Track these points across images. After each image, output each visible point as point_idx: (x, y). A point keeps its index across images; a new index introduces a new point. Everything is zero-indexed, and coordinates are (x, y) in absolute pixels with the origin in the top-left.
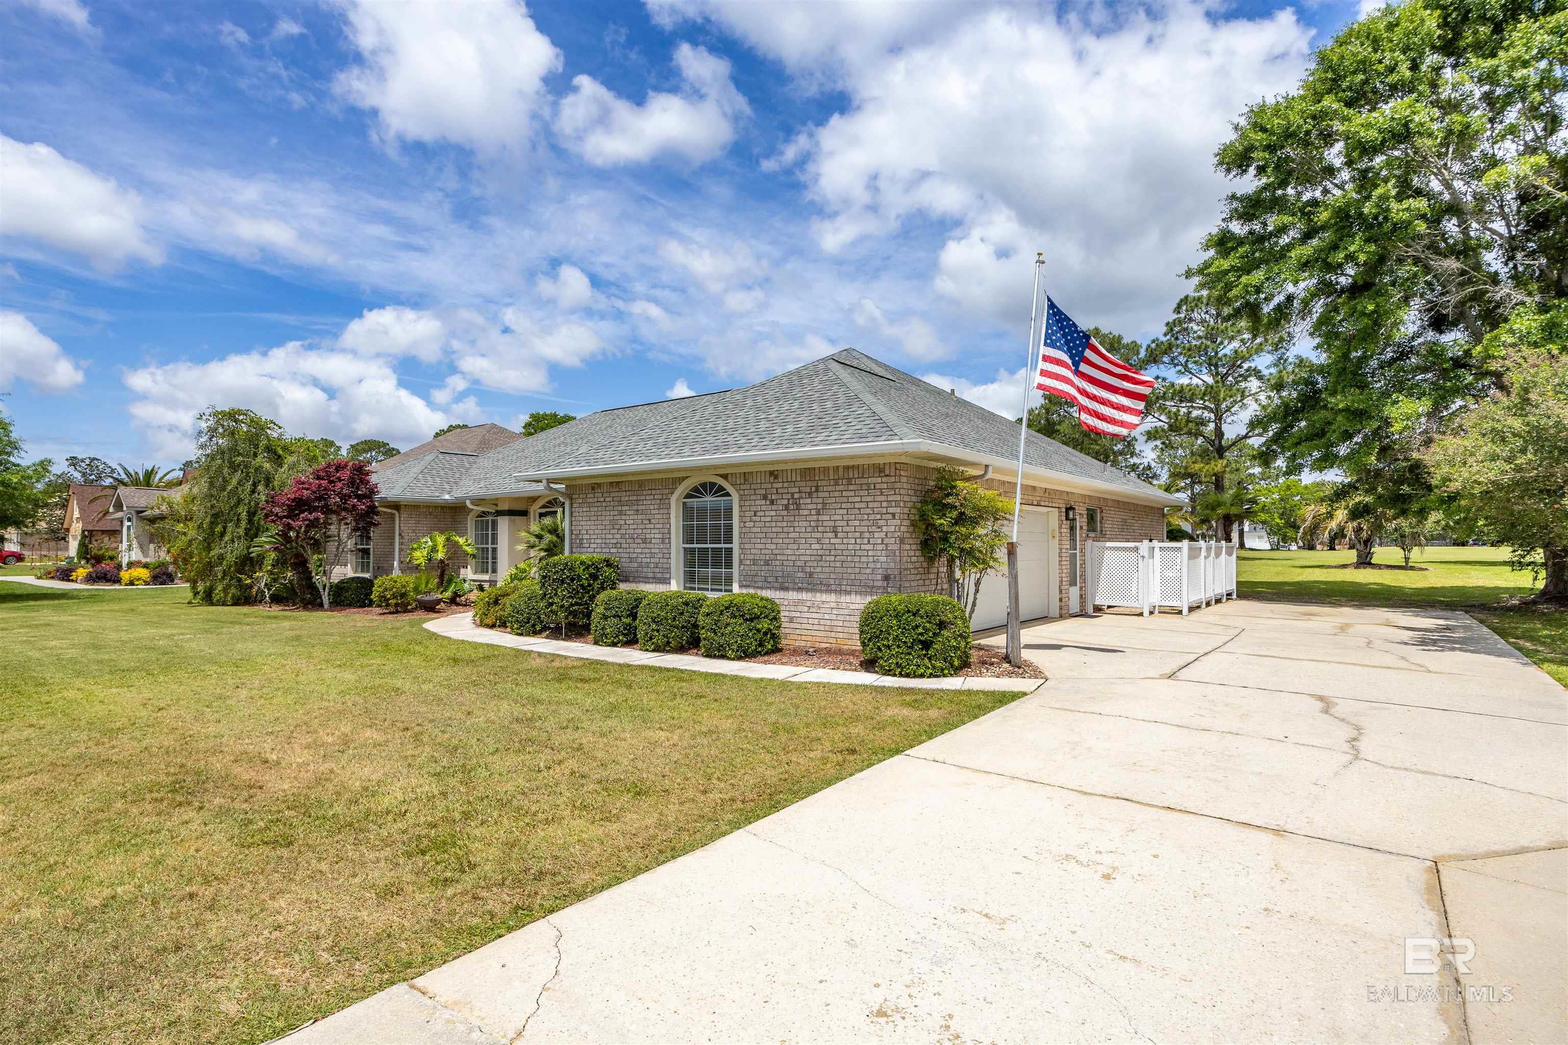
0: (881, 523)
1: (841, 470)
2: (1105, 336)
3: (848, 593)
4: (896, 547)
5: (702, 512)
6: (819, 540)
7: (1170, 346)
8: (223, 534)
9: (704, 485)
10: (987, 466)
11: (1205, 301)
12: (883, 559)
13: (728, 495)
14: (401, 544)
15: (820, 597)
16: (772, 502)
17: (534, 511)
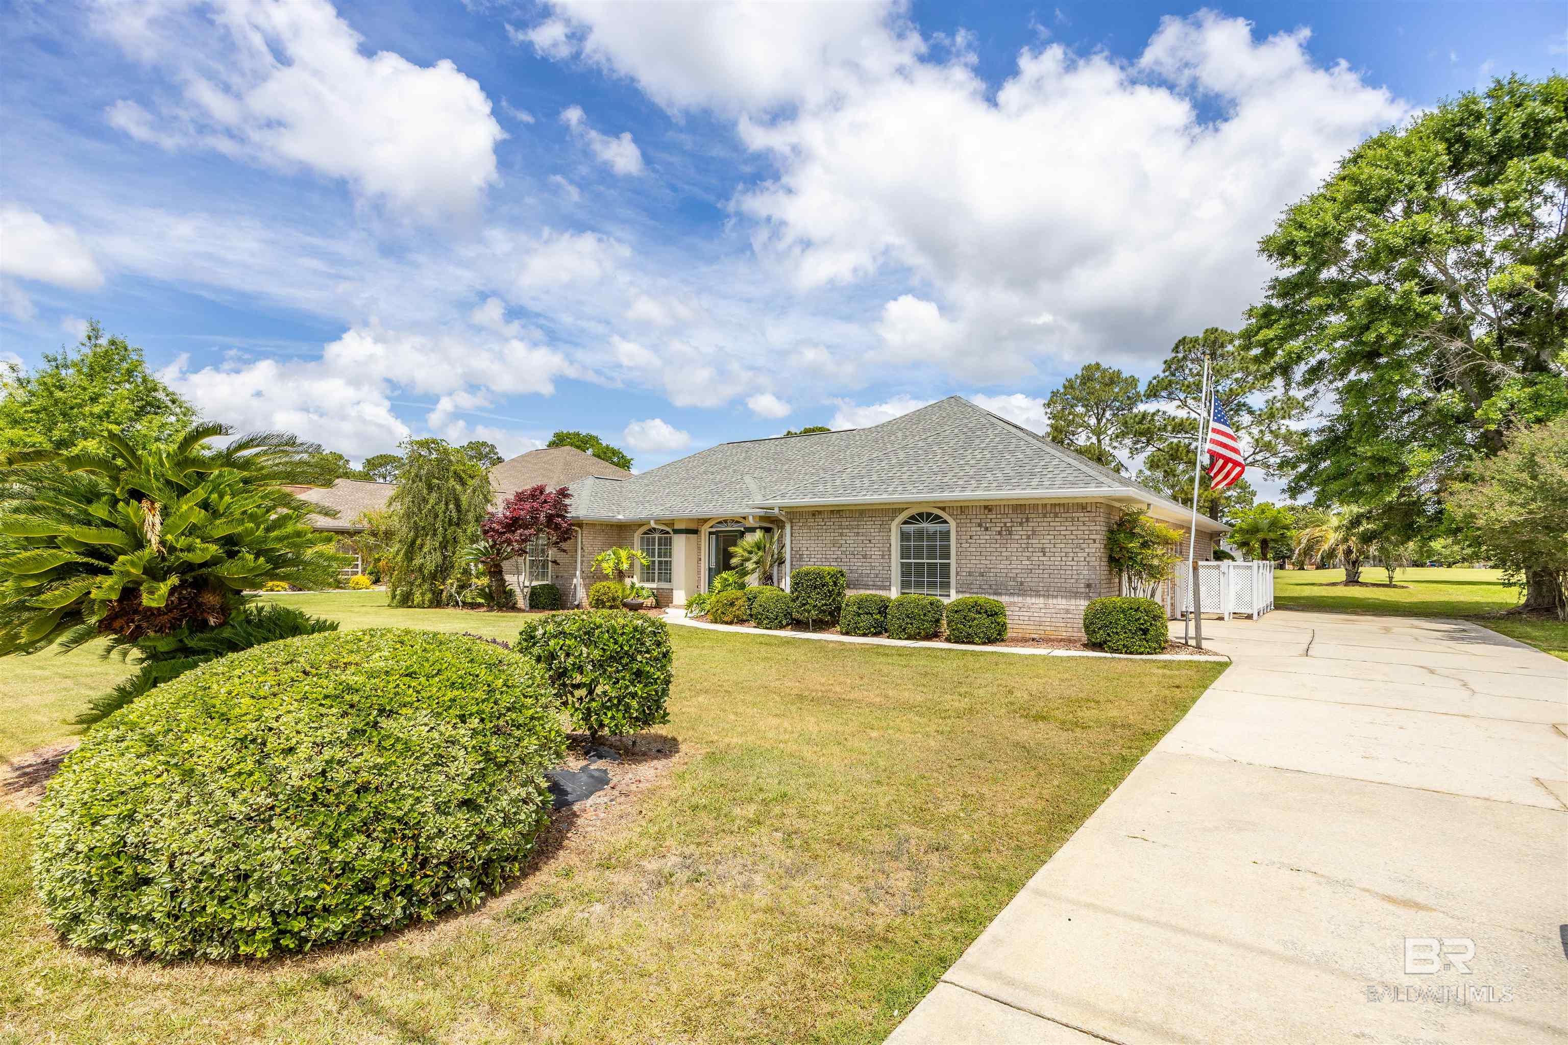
0: (1083, 546)
1: (1049, 507)
2: (1105, 370)
3: (1056, 597)
4: (1097, 563)
5: (920, 535)
6: (1028, 558)
7: (1170, 383)
8: (422, 546)
9: (921, 515)
10: (1149, 505)
11: (1201, 343)
12: (1086, 572)
13: (945, 522)
14: (582, 556)
15: (1029, 600)
16: (987, 529)
17: (705, 529)
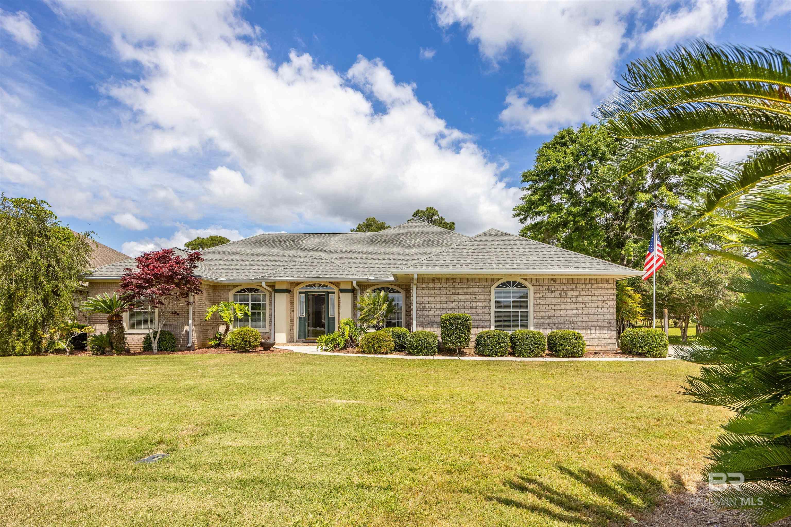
0: (607, 302)
3: (592, 329)
4: (614, 311)
5: (507, 295)
9: (509, 283)
13: (526, 287)
14: (194, 308)
16: (552, 292)
17: (296, 290)
